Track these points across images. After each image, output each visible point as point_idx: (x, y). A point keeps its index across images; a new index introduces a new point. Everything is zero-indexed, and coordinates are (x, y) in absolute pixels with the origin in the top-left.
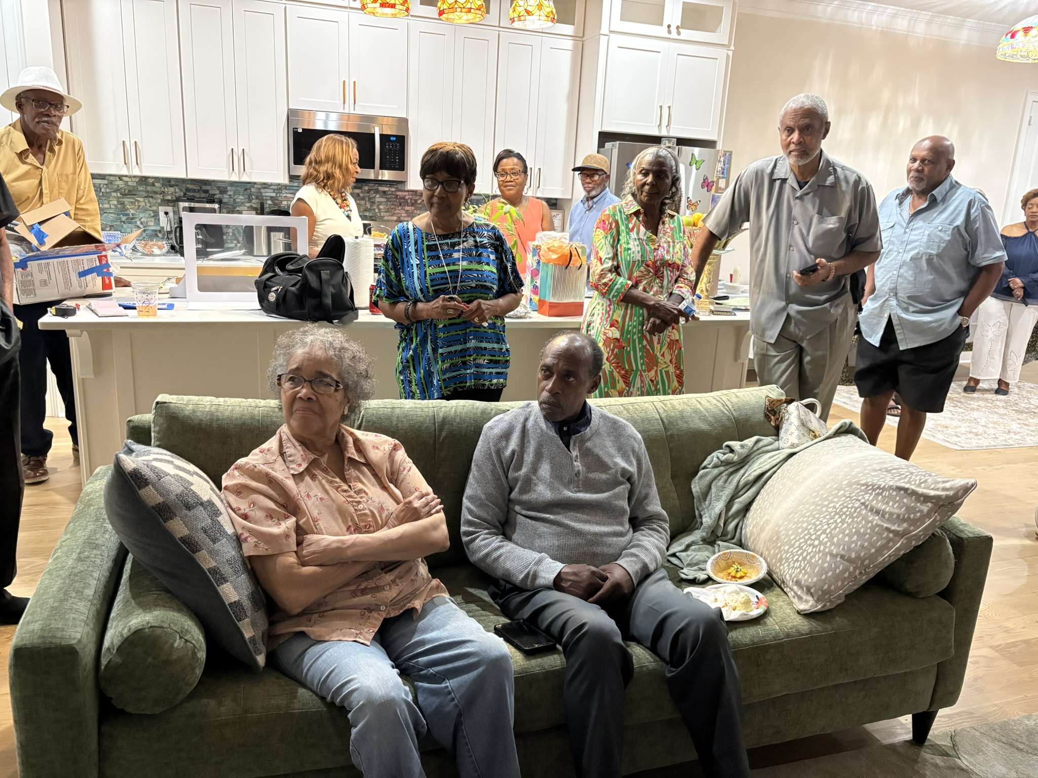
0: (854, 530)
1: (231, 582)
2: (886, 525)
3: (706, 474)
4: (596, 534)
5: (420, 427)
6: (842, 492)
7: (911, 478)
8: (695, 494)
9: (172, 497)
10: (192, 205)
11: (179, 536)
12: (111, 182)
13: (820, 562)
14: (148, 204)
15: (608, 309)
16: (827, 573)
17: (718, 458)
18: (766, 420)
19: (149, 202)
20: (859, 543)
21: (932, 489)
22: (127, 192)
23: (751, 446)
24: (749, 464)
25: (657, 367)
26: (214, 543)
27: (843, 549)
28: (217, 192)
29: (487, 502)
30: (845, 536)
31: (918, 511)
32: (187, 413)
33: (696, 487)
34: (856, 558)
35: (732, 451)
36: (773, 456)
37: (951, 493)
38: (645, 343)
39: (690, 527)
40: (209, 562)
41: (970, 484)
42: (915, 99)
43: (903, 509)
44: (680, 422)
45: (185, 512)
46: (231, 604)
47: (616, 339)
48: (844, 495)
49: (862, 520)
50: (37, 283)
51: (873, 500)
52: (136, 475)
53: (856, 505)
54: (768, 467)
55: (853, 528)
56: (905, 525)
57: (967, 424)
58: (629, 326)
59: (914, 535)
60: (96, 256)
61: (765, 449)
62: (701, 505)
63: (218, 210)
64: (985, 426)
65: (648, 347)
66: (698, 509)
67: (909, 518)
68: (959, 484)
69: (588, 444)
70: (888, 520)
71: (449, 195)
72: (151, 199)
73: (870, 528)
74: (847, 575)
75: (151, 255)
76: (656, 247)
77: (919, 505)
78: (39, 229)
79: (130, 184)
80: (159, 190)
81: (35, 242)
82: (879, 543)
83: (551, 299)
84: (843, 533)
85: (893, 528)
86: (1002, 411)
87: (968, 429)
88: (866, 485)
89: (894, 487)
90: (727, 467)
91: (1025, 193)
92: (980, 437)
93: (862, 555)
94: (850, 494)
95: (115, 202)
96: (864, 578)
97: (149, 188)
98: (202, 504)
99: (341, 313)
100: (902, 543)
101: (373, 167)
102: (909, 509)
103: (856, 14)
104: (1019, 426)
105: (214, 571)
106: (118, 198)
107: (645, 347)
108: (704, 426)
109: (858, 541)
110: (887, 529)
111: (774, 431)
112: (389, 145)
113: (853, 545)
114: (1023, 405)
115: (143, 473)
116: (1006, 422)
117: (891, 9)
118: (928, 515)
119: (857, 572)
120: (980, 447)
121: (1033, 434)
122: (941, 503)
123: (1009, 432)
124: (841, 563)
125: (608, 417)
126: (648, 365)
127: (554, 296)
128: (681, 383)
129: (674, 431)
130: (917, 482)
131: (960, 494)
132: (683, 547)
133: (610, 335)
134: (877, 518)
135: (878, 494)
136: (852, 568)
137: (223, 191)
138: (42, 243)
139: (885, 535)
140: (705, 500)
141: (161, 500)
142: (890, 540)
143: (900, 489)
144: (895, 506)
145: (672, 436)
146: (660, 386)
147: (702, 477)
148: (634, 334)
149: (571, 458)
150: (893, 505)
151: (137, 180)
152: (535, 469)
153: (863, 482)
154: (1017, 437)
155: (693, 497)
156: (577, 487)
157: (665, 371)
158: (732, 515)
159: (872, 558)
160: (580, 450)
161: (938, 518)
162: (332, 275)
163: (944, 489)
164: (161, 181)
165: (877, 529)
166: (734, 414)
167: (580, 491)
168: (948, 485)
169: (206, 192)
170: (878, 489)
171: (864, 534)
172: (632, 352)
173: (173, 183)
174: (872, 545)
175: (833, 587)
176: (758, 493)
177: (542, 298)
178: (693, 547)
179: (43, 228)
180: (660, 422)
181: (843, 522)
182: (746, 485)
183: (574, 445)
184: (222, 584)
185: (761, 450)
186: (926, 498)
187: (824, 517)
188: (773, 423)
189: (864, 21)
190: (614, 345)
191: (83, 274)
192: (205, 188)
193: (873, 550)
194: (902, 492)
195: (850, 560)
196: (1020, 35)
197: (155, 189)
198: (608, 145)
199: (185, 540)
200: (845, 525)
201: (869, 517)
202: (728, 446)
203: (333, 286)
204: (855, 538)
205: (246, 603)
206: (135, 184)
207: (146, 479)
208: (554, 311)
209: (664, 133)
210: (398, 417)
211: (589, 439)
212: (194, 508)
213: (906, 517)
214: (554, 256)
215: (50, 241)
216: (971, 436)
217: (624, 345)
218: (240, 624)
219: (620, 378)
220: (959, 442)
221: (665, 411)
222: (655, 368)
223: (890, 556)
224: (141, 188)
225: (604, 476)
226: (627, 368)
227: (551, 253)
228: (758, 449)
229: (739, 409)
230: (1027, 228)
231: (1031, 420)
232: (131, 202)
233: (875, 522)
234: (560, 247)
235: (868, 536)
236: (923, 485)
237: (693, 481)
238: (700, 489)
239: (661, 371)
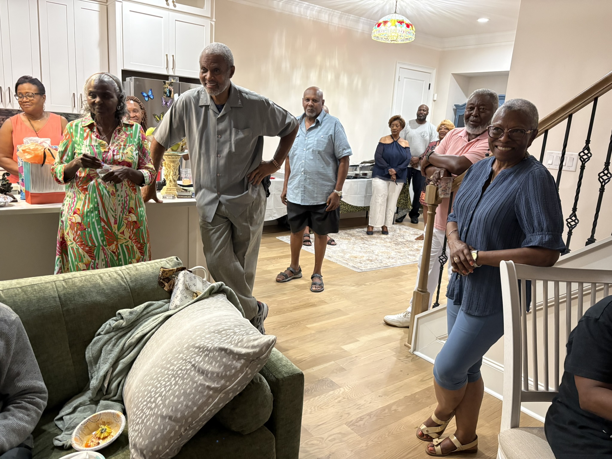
0: (182, 391)
2: (207, 384)
3: (98, 340)
6: (181, 355)
7: (233, 338)
8: (87, 359)
13: (153, 425)
15: (73, 200)
16: (157, 434)
17: (110, 325)
18: (159, 287)
20: (185, 403)
21: (245, 347)
23: (140, 312)
24: (136, 327)
25: (117, 242)
27: (172, 410)
30: (175, 397)
31: (233, 368)
33: (90, 352)
34: (181, 417)
35: (122, 318)
36: (156, 319)
37: (257, 350)
38: (103, 224)
39: (85, 388)
41: (271, 340)
42: (336, 62)
43: (222, 368)
44: (77, 298)
47: (78, 223)
48: (182, 358)
49: (190, 381)
51: (201, 361)
53: (188, 367)
54: (148, 329)
55: (182, 389)
56: (223, 382)
57: (368, 255)
59: (230, 389)
61: (154, 312)
62: (92, 368)
64: (377, 255)
65: (106, 227)
66: (90, 372)
67: (226, 375)
68: (264, 342)
70: (210, 378)
73: (195, 387)
74: (172, 434)
76: (107, 150)
77: (234, 362)
82: (201, 401)
83: (32, 191)
84: (174, 395)
85: (213, 386)
86: (389, 244)
87: (367, 258)
88: (199, 348)
89: (217, 349)
90: (117, 332)
91: (390, 118)
92: (373, 262)
93: (186, 414)
94: (186, 357)
96: (190, 432)
100: (220, 398)
102: (227, 367)
103: (297, 8)
104: (395, 253)
107: (103, 227)
108: (99, 298)
109: (184, 400)
110: (209, 387)
111: (168, 294)
113: (180, 405)
114: (400, 240)
116: (389, 251)
117: (317, 7)
118: (241, 370)
119: (183, 430)
120: (371, 269)
121: (401, 258)
122: (251, 359)
123: (389, 258)
124: (169, 424)
126: (108, 241)
127: (34, 188)
128: (142, 253)
129: (71, 307)
130: (236, 342)
131: (264, 349)
132: (70, 410)
133: (74, 221)
134: (201, 378)
135: (206, 355)
136: (177, 427)
139: (205, 393)
140: (96, 364)
142: (210, 397)
143: (222, 349)
144: (217, 366)
145: (68, 310)
146: (121, 257)
147: (95, 343)
148: (92, 218)
150: (215, 365)
153: (197, 345)
154: (393, 261)
155: (87, 363)
157: (125, 245)
158: (116, 374)
159: (194, 415)
161: (249, 371)
163: (253, 347)
165: (200, 389)
166: (131, 284)
168: (256, 343)
170: (204, 350)
171: (190, 394)
172: (92, 232)
174: (194, 403)
175: (161, 448)
177: (27, 190)
178: (79, 409)
180: (58, 299)
181: (175, 384)
182: (129, 346)
185: (151, 313)
186: (239, 356)
187: (164, 380)
188: (166, 289)
189: (302, 13)
190: (77, 228)
193: (195, 408)
194: (223, 352)
195: (176, 420)
198: (128, 79)
200: (177, 387)
201: (196, 377)
202: (119, 314)
204: (182, 399)
208: (35, 200)
209: (171, 73)
213: (223, 374)
216: (368, 262)
217: (85, 227)
219: (85, 253)
220: (361, 267)
221: (64, 288)
222: (115, 243)
223: (210, 411)
226: (90, 245)
228: (148, 313)
229: (136, 280)
230: (393, 138)
231: (402, 249)
233: (199, 382)
235: (192, 396)
236: (239, 344)
237: (88, 347)
238: (92, 354)
239: (121, 245)
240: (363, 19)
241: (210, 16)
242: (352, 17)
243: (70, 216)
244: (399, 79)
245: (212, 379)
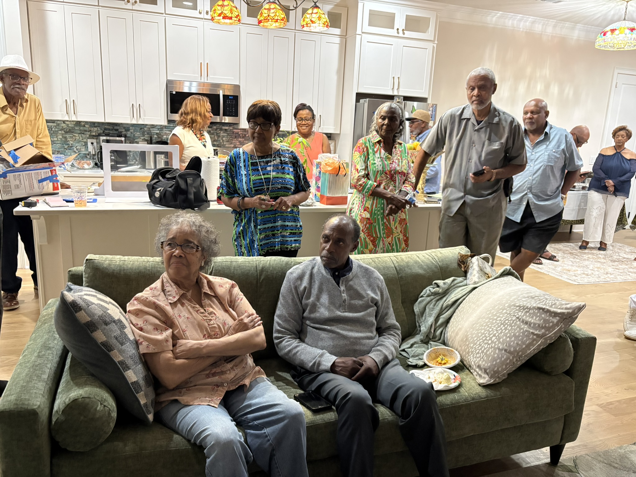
0: (512, 334)
1: (132, 370)
2: (531, 331)
3: (423, 301)
4: (356, 338)
5: (248, 273)
6: (505, 311)
7: (546, 302)
8: (416, 313)
9: (96, 317)
10: (108, 138)
11: (100, 342)
12: (58, 125)
13: (492, 354)
14: (81, 138)
15: (363, 200)
16: (496, 360)
17: (430, 291)
18: (458, 267)
19: (82, 136)
20: (516, 342)
21: (559, 309)
22: (68, 130)
23: (450, 283)
24: (449, 294)
25: (393, 235)
26: (122, 346)
27: (506, 345)
28: (124, 130)
29: (289, 319)
30: (507, 337)
31: (551, 322)
32: (105, 266)
33: (417, 308)
34: (514, 350)
35: (438, 286)
36: (463, 289)
37: (570, 311)
38: (385, 221)
39: (413, 333)
40: (119, 357)
41: (582, 305)
42: (547, 72)
43: (542, 321)
44: (406, 269)
45: (104, 326)
46: (132, 383)
47: (368, 218)
48: (506, 313)
49: (517, 327)
50: (13, 187)
51: (523, 316)
52: (74, 304)
53: (514, 319)
54: (460, 296)
55: (512, 332)
56: (543, 331)
57: (582, 269)
58: (375, 210)
59: (549, 337)
60: (49, 170)
61: (458, 285)
62: (420, 319)
63: (124, 142)
64: (592, 270)
65: (387, 223)
66: (418, 322)
67: (545, 326)
68: (575, 306)
69: (351, 283)
70: (533, 327)
71: (265, 132)
72: (83, 135)
73: (522, 332)
74: (508, 361)
75: (83, 169)
76: (391, 162)
77: (551, 318)
78: (14, 154)
79: (70, 125)
80: (87, 129)
81: (11, 161)
82: (528, 342)
83: (328, 195)
84: (506, 336)
85: (536, 333)
86: (603, 261)
87: (582, 272)
88: (520, 306)
89: (536, 308)
90: (435, 296)
91: (614, 129)
92: (589, 277)
93: (517, 349)
94: (510, 312)
95: (61, 137)
96: (519, 363)
97: (82, 128)
98: (114, 322)
99: (199, 204)
100: (542, 342)
101: (219, 115)
102: (545, 321)
103: (510, 22)
104: (613, 270)
105: (122, 363)
106: (63, 134)
107: (385, 223)
108: (421, 271)
109: (515, 340)
110: (532, 333)
111: (463, 274)
112: (229, 101)
113: (512, 343)
114: (615, 257)
115: (78, 303)
116: (605, 267)
117: (531, 19)
118: (557, 324)
119: (515, 360)
120: (589, 282)
121: (621, 274)
122: (565, 317)
123: (607, 273)
124: (505, 354)
125: (362, 266)
126: (387, 234)
127: (329, 192)
128: (407, 245)
129: (404, 275)
130: (550, 304)
131: (576, 311)
132: (409, 345)
133: (364, 216)
134: (526, 326)
135: (527, 312)
136: (511, 357)
137: (127, 130)
138: (16, 162)
139: (531, 337)
140: (422, 316)
141: (89, 319)
142: (534, 340)
143: (540, 308)
144: (537, 319)
145: (401, 277)
146: (394, 247)
147: (420, 302)
148: (378, 215)
149: (340, 291)
150: (536, 319)
151: (74, 123)
152: (318, 298)
153: (517, 305)
154: (612, 276)
155: (415, 315)
156: (344, 309)
157: (398, 238)
158: (439, 325)
159: (523, 350)
160: (345, 286)
161: (563, 326)
162: (194, 181)
163: (566, 309)
164: (89, 124)
165: (526, 333)
166: (439, 264)
167: (346, 312)
168: (568, 306)
169: (117, 130)
170: (526, 309)
171: (519, 336)
172: (377, 226)
173: (96, 125)
174: (523, 343)
175: (500, 369)
176: (454, 312)
177: (322, 194)
178: (415, 346)
179: (17, 153)
180: (394, 268)
181: (506, 329)
182: (447, 307)
183: (342, 283)
184: (127, 371)
185: (456, 286)
186: (556, 314)
187: (494, 326)
188: (463, 269)
189: (515, 26)
190: (366, 222)
191: (41, 181)
192: (116, 128)
193: (524, 346)
194: (541, 311)
195: (510, 353)
196: (609, 34)
197: (85, 129)
198: (362, 101)
199: (104, 344)
200: (507, 331)
201: (522, 326)
202: (436, 283)
203: (195, 187)
204: (513, 339)
205: (142, 382)
206: (73, 126)
207: (80, 307)
208: (329, 202)
209: (395, 93)
210: (234, 267)
211: (351, 280)
212: (109, 324)
213: (544, 325)
214: (330, 169)
215: (21, 162)
216: (584, 276)
217: (372, 222)
218: (138, 395)
219: (370, 242)
220: (577, 280)
221: (397, 262)
222: (391, 236)
223: (534, 350)
224: (77, 128)
225: (361, 302)
226: (374, 235)
227: (327, 167)
228: (454, 285)
229: (442, 261)
230: (616, 150)
231: (620, 266)
232: (71, 137)
233: (525, 329)
234: (333, 163)
235: (521, 337)
236: (553, 306)
237: (415, 305)
238: (419, 310)
239: (395, 237)
240: (579, 26)
241: (433, 39)
242: (567, 24)
243: (361, 212)
244: (616, 85)
245: (534, 328)
